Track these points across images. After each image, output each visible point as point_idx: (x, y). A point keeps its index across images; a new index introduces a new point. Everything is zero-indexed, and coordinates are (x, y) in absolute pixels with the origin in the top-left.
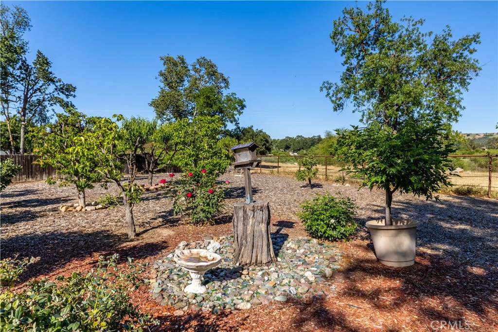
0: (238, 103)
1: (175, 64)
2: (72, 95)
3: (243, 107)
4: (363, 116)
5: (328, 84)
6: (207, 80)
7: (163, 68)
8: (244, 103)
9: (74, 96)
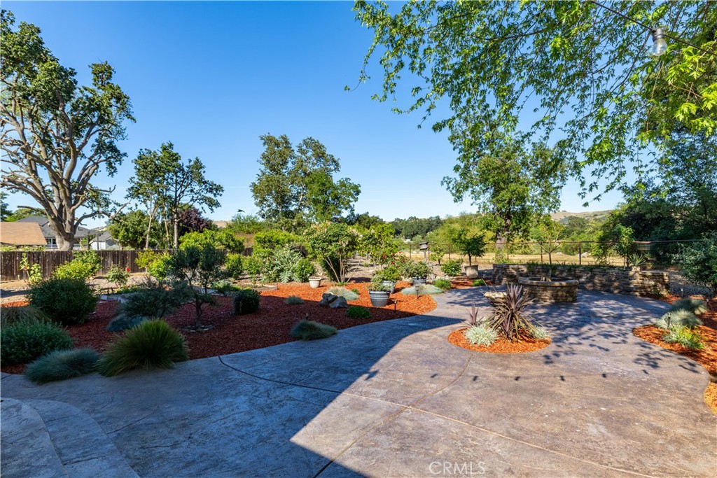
0: (353, 188)
1: (277, 145)
2: (218, 194)
3: (358, 192)
4: (480, 208)
5: (448, 179)
6: (315, 162)
7: (264, 149)
8: (359, 188)
9: (221, 195)
